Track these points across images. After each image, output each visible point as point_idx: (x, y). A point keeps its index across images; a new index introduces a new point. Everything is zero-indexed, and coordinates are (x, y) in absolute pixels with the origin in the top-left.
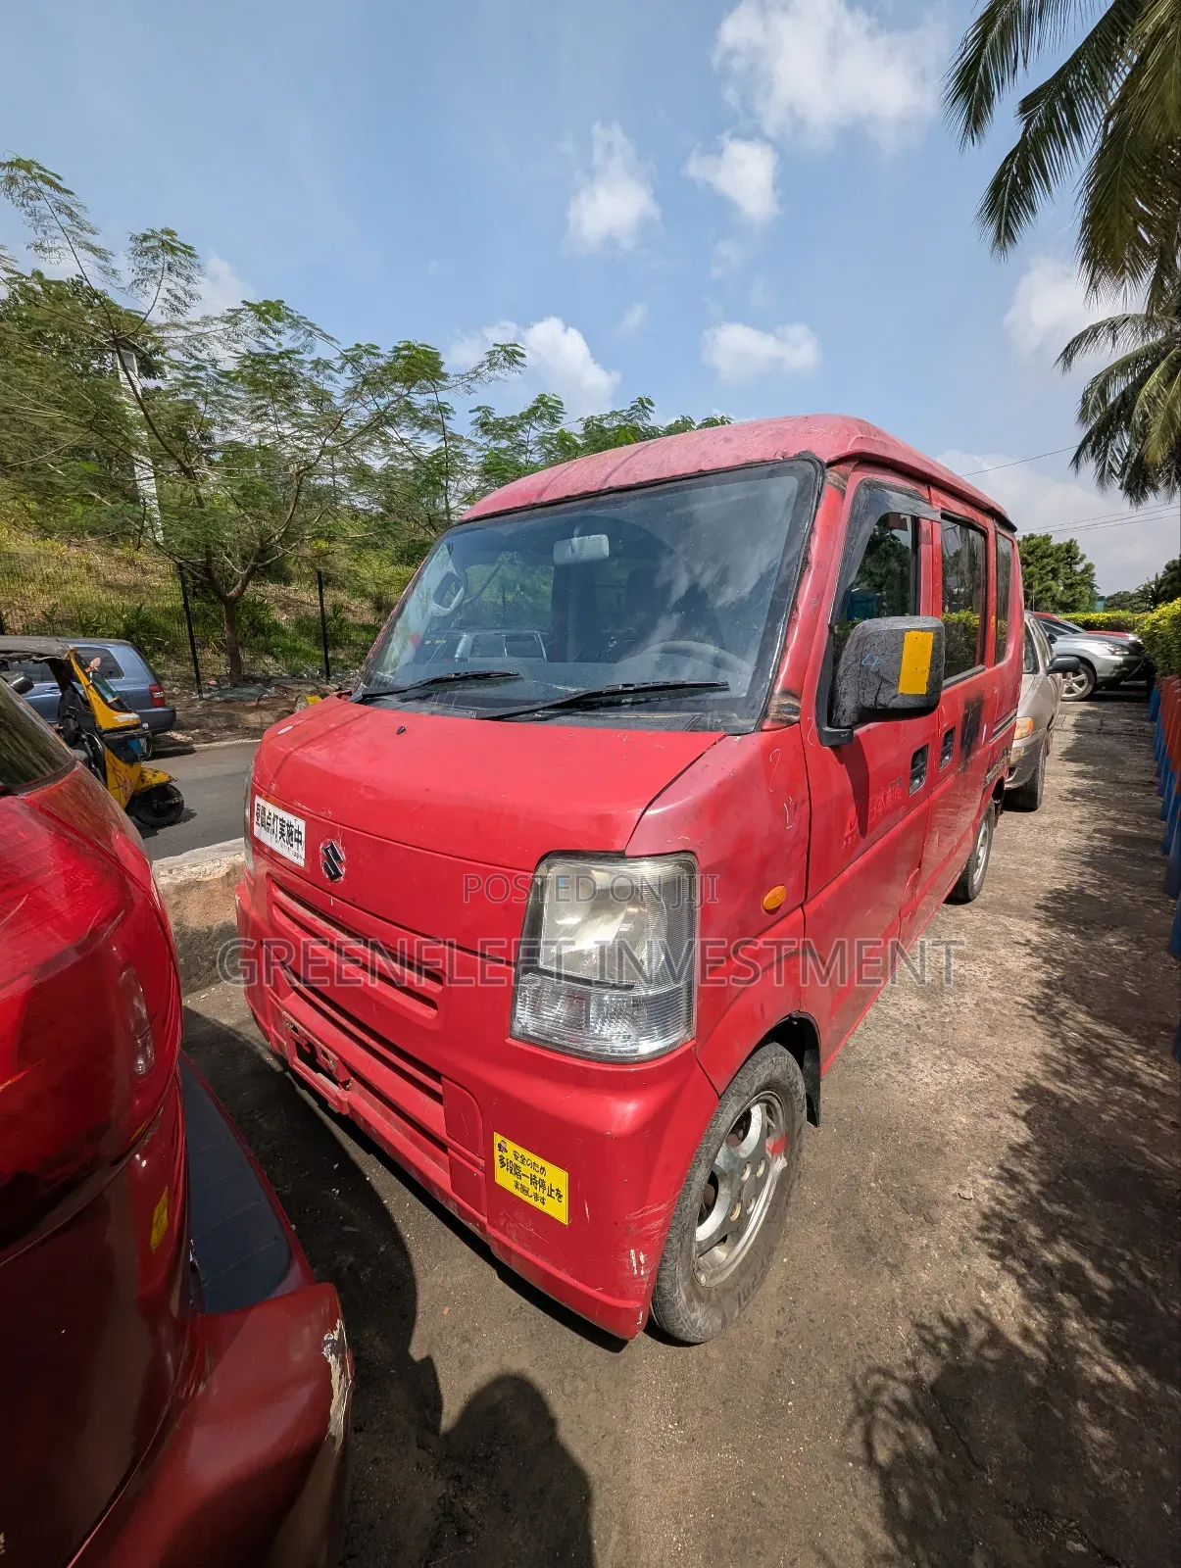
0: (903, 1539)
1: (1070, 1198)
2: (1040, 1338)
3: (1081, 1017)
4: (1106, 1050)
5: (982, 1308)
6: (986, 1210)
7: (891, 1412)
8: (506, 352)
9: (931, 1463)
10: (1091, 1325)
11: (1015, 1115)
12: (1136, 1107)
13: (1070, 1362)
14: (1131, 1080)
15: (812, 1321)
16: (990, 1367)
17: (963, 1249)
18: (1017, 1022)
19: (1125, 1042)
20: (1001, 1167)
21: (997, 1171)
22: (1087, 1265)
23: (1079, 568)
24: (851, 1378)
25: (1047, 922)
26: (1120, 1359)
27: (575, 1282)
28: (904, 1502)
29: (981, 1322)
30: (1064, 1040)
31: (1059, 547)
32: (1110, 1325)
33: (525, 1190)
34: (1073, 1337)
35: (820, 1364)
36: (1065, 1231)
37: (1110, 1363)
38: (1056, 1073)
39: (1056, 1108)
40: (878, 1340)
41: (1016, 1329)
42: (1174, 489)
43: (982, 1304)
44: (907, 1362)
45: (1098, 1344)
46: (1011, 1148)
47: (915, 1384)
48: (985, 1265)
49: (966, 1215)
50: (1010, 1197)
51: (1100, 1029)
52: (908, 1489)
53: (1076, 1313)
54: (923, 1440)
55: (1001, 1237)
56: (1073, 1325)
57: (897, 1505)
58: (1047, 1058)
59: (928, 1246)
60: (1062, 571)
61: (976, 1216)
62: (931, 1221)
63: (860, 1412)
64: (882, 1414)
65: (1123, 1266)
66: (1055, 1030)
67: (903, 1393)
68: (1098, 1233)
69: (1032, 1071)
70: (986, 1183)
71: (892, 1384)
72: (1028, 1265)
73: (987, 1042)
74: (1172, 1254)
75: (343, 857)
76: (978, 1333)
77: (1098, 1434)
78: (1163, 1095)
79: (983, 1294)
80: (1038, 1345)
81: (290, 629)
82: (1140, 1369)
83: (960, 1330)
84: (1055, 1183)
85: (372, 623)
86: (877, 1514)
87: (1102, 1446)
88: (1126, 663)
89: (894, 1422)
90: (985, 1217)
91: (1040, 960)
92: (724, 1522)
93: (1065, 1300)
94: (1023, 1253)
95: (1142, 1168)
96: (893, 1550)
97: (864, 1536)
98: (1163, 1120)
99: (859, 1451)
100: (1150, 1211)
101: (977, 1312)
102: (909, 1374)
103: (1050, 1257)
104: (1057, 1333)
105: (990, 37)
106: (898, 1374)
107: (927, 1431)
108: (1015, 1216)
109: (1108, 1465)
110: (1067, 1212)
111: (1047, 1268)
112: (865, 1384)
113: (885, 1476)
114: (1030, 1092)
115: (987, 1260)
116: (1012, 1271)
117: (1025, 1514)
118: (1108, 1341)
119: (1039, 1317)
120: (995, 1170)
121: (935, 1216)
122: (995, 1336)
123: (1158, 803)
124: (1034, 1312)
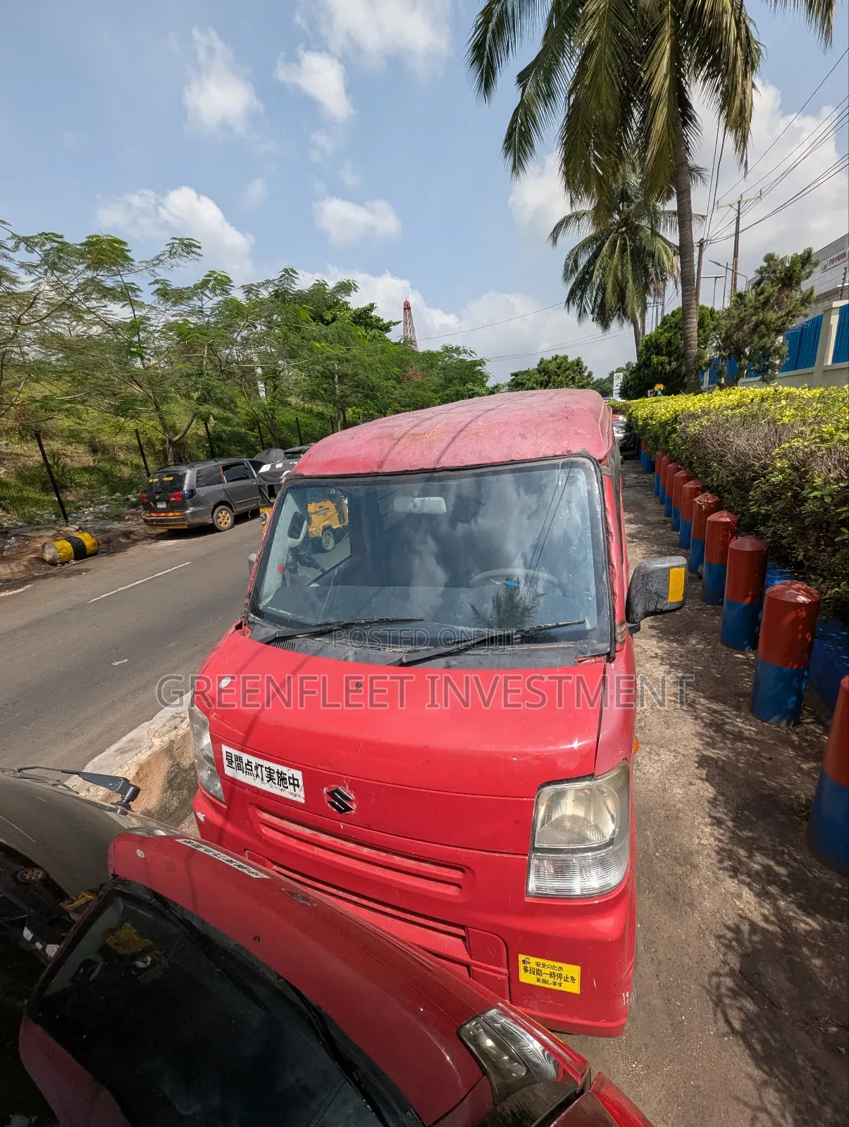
0: (765, 1068)
1: (748, 825)
2: (772, 918)
3: (702, 701)
4: (723, 720)
5: (740, 912)
6: (716, 848)
7: (729, 997)
8: (183, 244)
9: (758, 1016)
10: (789, 899)
11: (702, 779)
12: (750, 752)
13: (790, 927)
14: (739, 737)
15: (670, 959)
16: (759, 946)
17: (717, 878)
18: (676, 714)
19: (729, 712)
20: (710, 816)
21: (710, 820)
22: (772, 863)
23: (586, 374)
24: (703, 987)
25: (659, 637)
26: (809, 914)
27: (586, 1022)
28: (758, 1047)
29: (744, 921)
30: (702, 719)
31: (573, 363)
32: (795, 895)
33: (545, 981)
34: (785, 911)
35: (686, 985)
36: (754, 846)
37: (805, 918)
38: (708, 744)
39: (717, 767)
40: (704, 956)
41: (761, 917)
42: (623, 320)
43: (740, 909)
44: (723, 962)
45: (796, 910)
46: (709, 802)
47: (732, 973)
48: (731, 885)
49: (709, 856)
50: (722, 835)
51: (714, 706)
52: (756, 1039)
53: (781, 896)
54: (750, 1006)
55: (730, 863)
56: (782, 903)
57: (755, 1049)
58: (699, 735)
59: (701, 884)
60: (577, 377)
61: (714, 855)
62: (695, 867)
63: (716, 1005)
64: (727, 1001)
65: (786, 857)
66: (695, 714)
67: (729, 982)
68: (767, 842)
69: (697, 746)
70: (708, 829)
71: (722, 979)
72: (749, 876)
73: (669, 733)
74: (802, 841)
75: (352, 797)
76: (745, 928)
77: (817, 962)
78: (757, 741)
79: (738, 903)
80: (773, 923)
81: (13, 481)
82: (818, 916)
83: (736, 930)
84: (737, 817)
85: (92, 464)
86: (750, 1061)
87: (821, 968)
88: (625, 437)
89: (734, 1002)
90: (718, 853)
91: (668, 666)
92: (686, 1108)
93: (773, 889)
94: (744, 869)
95: (767, 792)
96: (765, 1077)
97: (750, 1076)
98: (763, 757)
99: (726, 1028)
100: (782, 818)
101: (740, 915)
102: (727, 969)
103: (756, 867)
104: (778, 911)
105: (491, 25)
106: (721, 971)
107: (749, 999)
108: (730, 846)
109: (827, 978)
110: (750, 834)
111: (757, 873)
112: (711, 986)
113: (743, 1036)
114: (703, 762)
115: (730, 880)
116: (743, 882)
117: (807, 1023)
118: (800, 906)
119: (767, 906)
120: (708, 820)
121: (695, 862)
122: (754, 927)
123: (676, 536)
124: (764, 903)
